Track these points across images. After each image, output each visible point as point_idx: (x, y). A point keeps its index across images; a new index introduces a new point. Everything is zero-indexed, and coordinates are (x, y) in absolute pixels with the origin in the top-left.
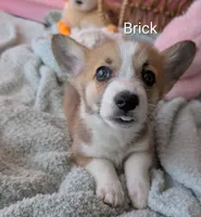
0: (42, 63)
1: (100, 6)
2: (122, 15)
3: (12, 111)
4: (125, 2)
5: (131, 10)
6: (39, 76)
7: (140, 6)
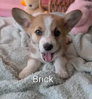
0: (20, 31)
1: (40, 6)
2: (49, 8)
3: (13, 48)
4: (49, 3)
5: (52, 6)
6: (20, 35)
7: (56, 4)
